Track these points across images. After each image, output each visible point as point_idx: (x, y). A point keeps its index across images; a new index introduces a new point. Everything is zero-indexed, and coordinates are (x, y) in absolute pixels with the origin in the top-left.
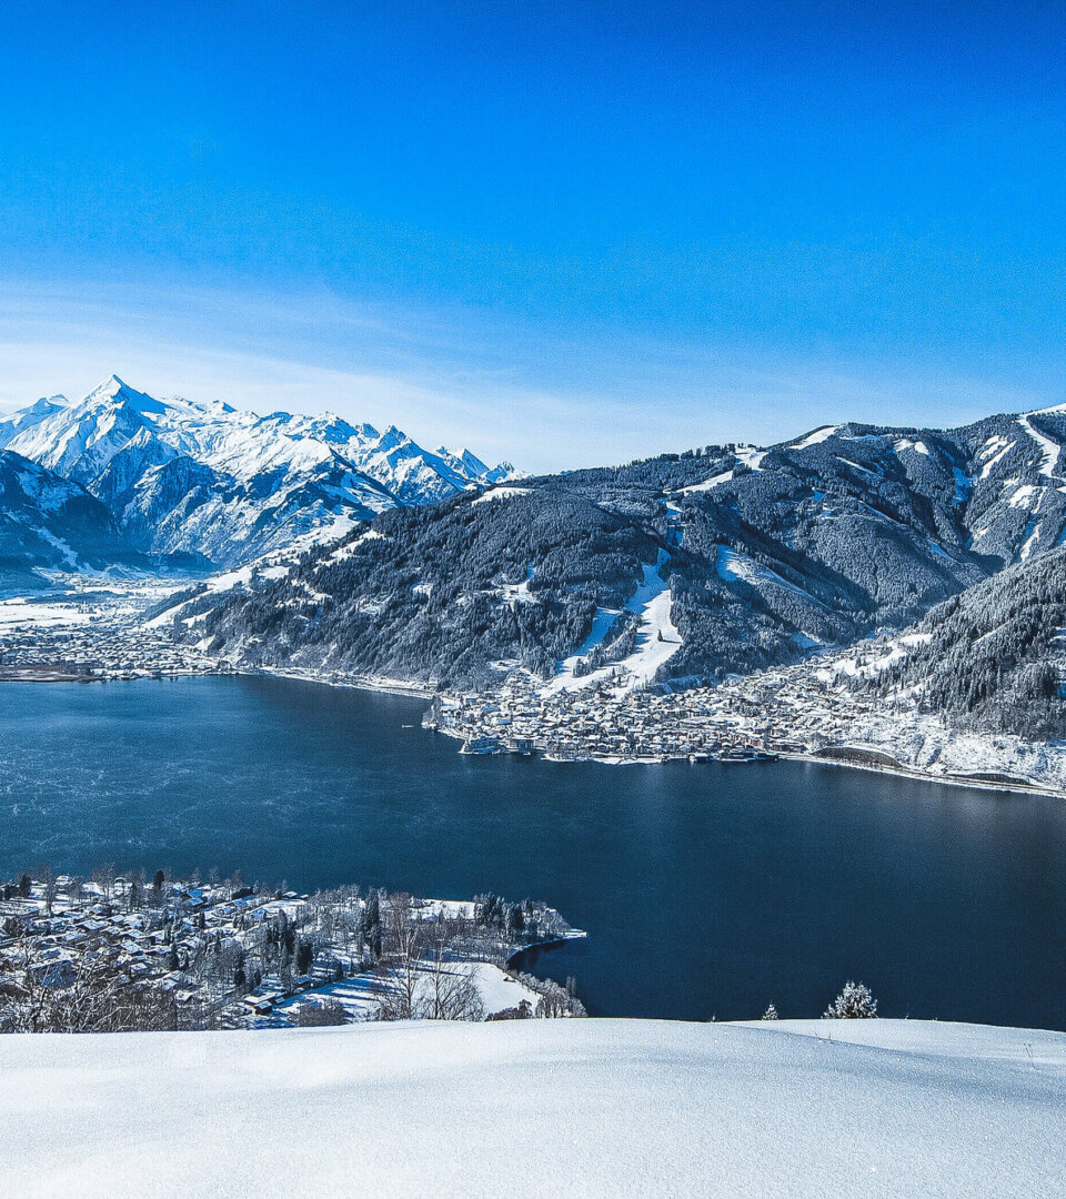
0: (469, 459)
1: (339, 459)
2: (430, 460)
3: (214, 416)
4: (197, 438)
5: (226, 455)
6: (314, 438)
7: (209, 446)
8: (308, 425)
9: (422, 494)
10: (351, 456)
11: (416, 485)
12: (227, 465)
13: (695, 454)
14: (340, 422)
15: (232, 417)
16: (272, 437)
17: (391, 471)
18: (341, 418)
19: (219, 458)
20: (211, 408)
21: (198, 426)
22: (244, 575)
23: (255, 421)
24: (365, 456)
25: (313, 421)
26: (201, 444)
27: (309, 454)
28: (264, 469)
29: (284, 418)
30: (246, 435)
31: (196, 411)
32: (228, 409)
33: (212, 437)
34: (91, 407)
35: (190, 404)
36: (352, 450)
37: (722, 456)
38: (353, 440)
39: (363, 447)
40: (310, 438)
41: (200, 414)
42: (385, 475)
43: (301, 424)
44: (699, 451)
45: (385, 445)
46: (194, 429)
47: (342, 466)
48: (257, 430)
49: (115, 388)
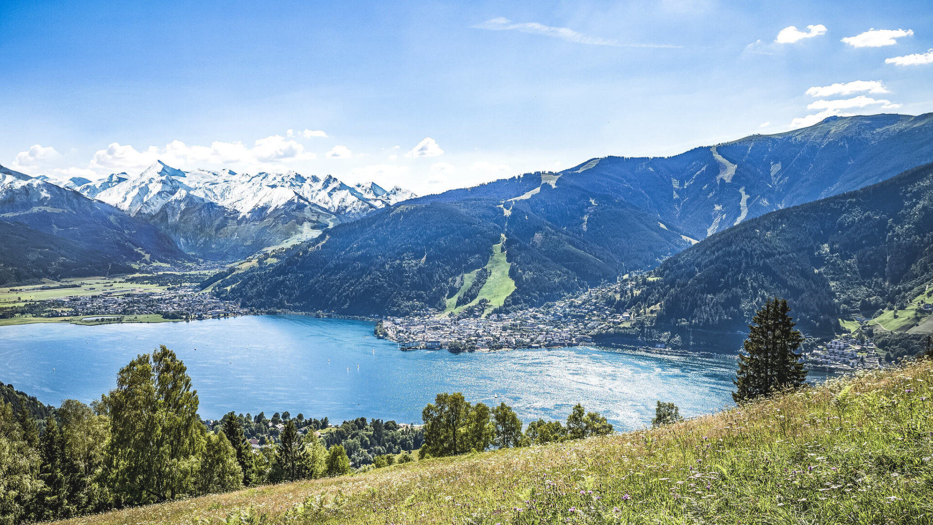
0: (374, 187)
1: (300, 197)
2: (352, 191)
3: (224, 178)
4: (214, 191)
5: (234, 200)
6: (283, 186)
7: (222, 195)
8: (279, 179)
9: (350, 211)
10: (306, 195)
11: (346, 207)
12: (235, 204)
13: (517, 178)
14: (298, 176)
15: (234, 178)
16: (260, 187)
17: (331, 201)
18: (298, 173)
19: (229, 201)
20: (222, 173)
21: (215, 184)
22: (254, 262)
23: (248, 178)
24: (314, 194)
25: (282, 176)
26: (218, 194)
27: (281, 197)
28: (257, 205)
29: (264, 175)
30: (245, 187)
31: (213, 176)
32: (232, 173)
33: (224, 191)
34: (145, 179)
35: (209, 172)
36: (306, 190)
37: (533, 179)
38: (306, 185)
39: (313, 189)
40: (281, 186)
41: (216, 177)
42: (327, 203)
43: (275, 179)
44: (519, 177)
45: (326, 186)
46: (212, 187)
47: (302, 201)
48: (251, 184)
49: (160, 168)
